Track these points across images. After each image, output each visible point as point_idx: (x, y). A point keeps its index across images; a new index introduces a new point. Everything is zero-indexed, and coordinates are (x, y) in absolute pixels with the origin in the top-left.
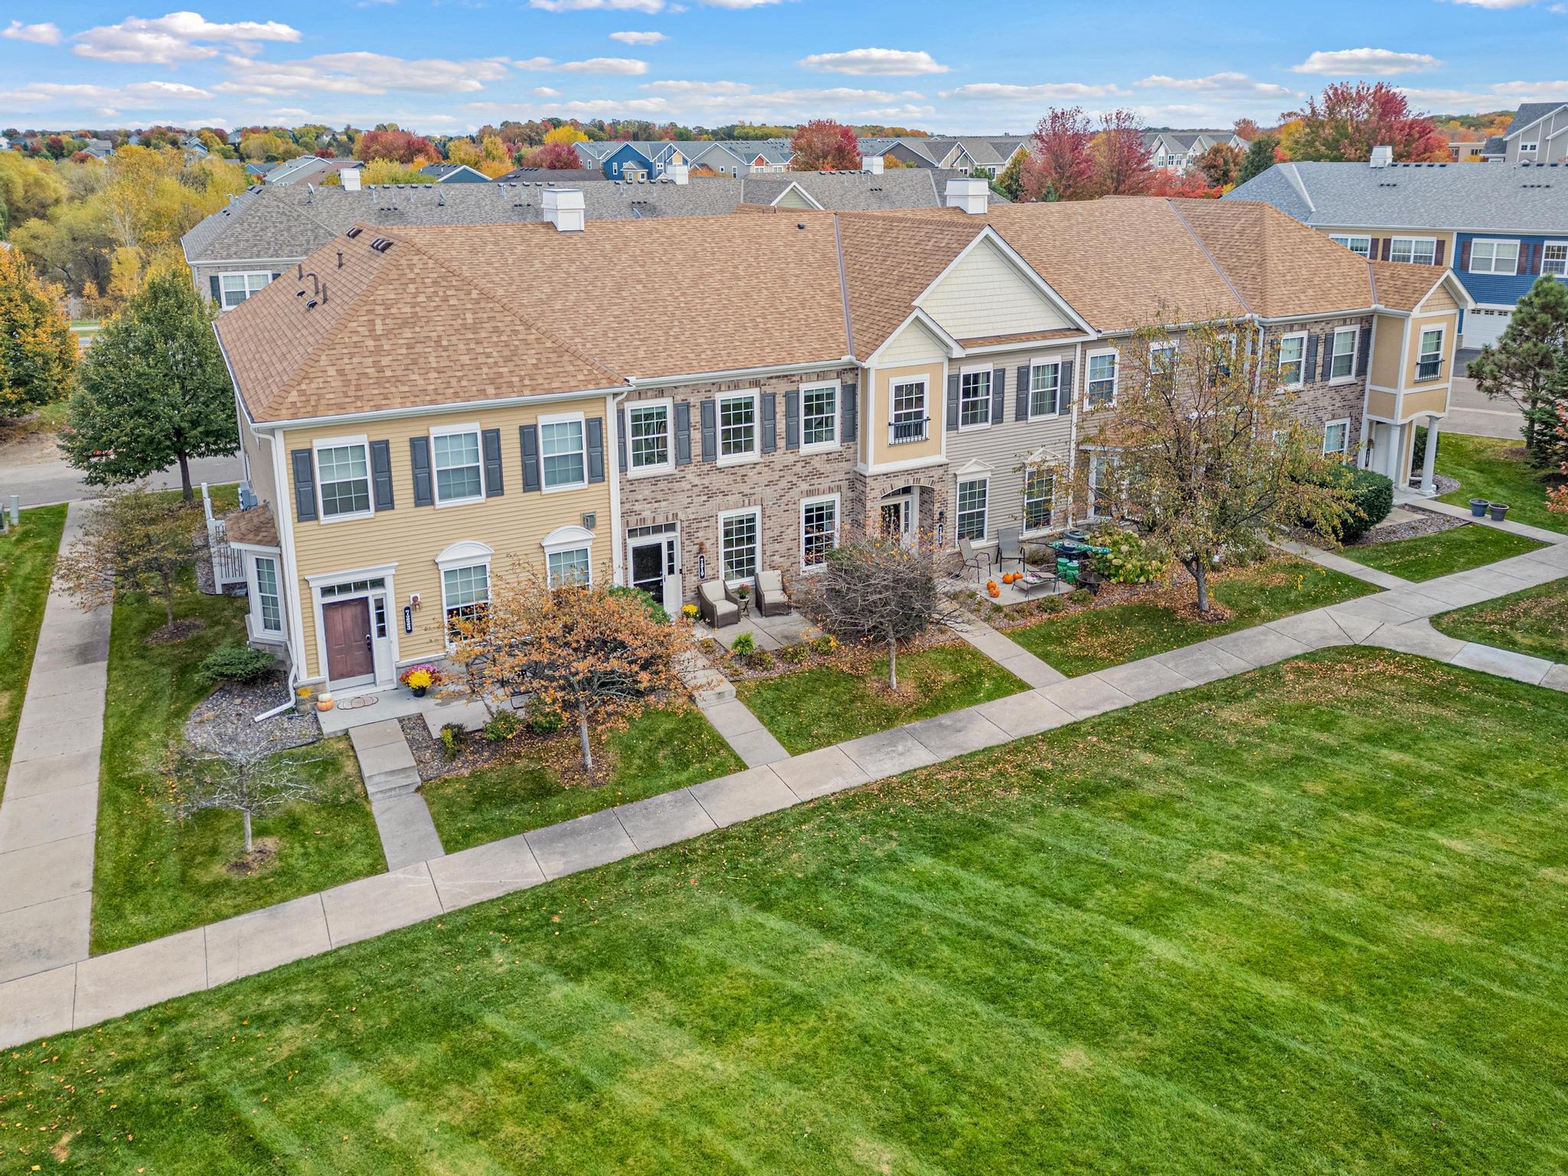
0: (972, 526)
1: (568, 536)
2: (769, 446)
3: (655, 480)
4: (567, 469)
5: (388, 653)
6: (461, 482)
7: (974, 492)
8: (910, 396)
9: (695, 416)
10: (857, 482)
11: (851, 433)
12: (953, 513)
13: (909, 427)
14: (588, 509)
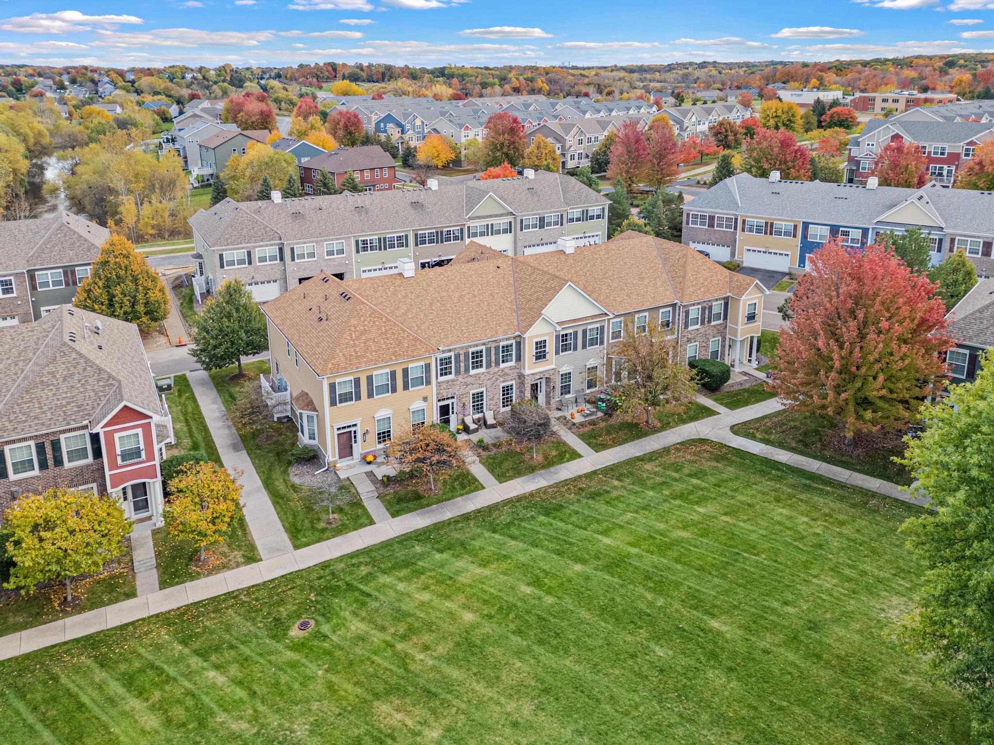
0: (566, 389)
1: (418, 405)
2: (489, 366)
3: (448, 382)
4: (419, 381)
5: (358, 449)
6: (383, 389)
7: (567, 377)
8: (541, 346)
9: (462, 358)
10: (521, 376)
11: (519, 358)
12: (558, 386)
13: (541, 356)
14: (425, 395)
